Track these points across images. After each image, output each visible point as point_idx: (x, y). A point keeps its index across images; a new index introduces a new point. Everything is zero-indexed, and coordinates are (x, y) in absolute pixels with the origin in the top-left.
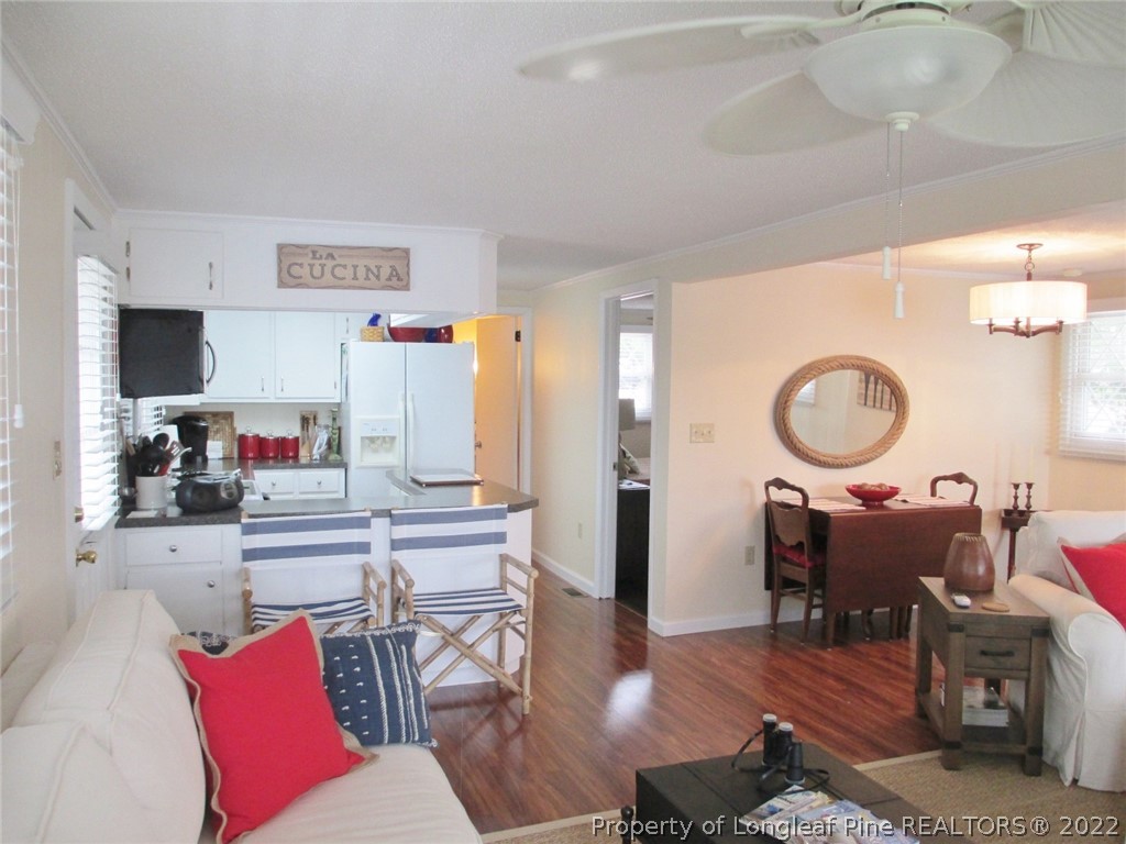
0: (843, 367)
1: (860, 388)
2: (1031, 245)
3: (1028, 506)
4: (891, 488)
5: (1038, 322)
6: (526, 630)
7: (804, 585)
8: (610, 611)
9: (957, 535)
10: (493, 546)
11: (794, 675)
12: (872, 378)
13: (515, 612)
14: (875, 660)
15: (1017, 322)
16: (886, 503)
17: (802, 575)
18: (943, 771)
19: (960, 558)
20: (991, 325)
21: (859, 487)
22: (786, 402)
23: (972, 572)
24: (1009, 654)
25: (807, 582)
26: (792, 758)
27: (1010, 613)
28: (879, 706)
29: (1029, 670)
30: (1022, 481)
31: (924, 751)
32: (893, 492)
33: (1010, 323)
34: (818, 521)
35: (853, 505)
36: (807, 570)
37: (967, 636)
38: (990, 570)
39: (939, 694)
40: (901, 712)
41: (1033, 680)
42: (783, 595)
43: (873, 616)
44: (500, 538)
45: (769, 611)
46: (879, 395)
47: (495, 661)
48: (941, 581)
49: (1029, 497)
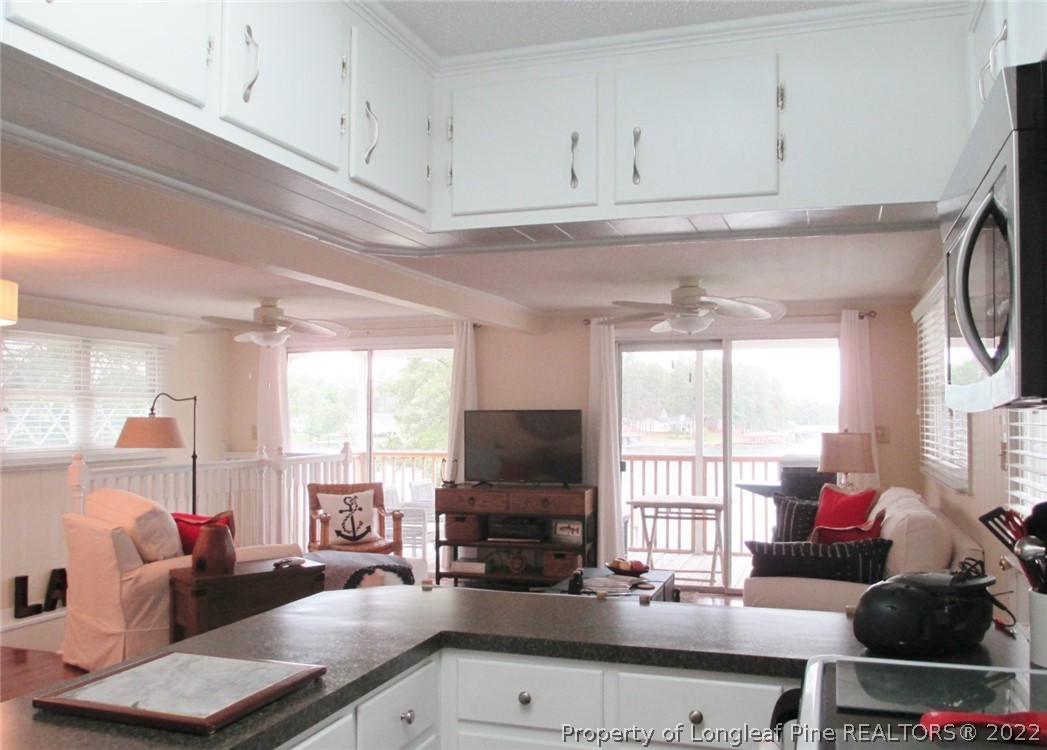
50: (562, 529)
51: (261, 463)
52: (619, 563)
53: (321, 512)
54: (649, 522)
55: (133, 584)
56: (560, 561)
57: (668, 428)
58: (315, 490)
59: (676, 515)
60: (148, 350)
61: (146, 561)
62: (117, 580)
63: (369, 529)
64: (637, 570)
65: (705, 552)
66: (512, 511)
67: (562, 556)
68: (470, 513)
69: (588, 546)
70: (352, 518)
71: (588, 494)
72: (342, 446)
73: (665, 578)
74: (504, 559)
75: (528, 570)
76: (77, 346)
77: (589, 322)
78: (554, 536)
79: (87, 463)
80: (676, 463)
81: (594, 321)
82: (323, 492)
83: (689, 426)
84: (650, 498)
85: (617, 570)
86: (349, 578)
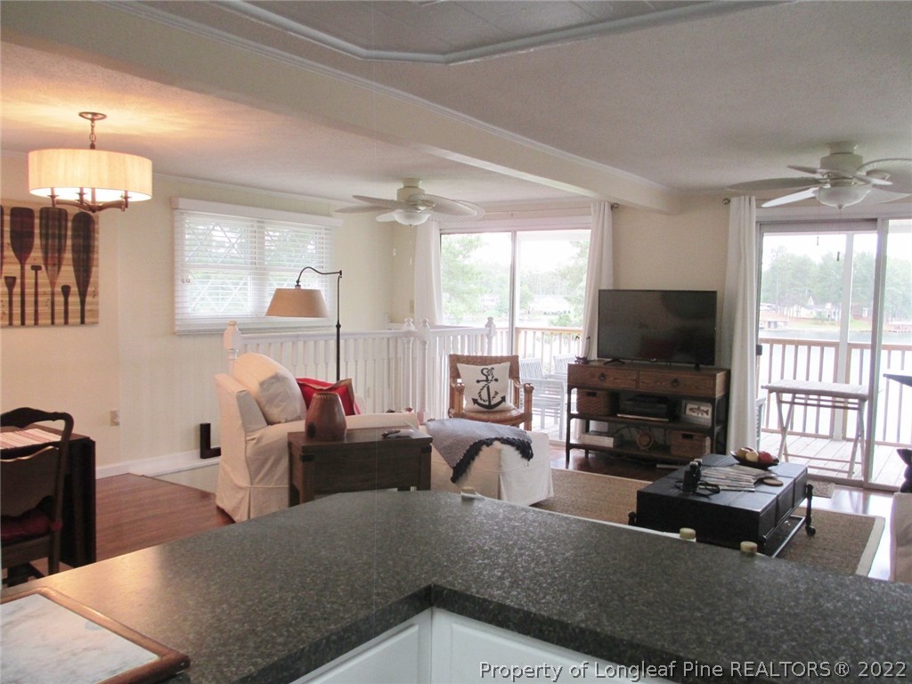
2: (94, 114)
50: (691, 409)
51: (408, 334)
52: (746, 452)
53: (459, 381)
54: (786, 408)
55: (256, 443)
56: (687, 441)
57: (814, 314)
58: (455, 360)
59: (815, 402)
60: (318, 231)
61: (270, 423)
62: (243, 439)
63: (503, 399)
64: (765, 462)
65: (845, 439)
66: (642, 389)
67: (690, 437)
68: (602, 389)
69: (717, 429)
70: (488, 388)
71: (720, 377)
72: (487, 321)
73: (796, 473)
74: (634, 434)
75: (656, 447)
76: (252, 226)
77: (729, 201)
78: (683, 416)
79: (240, 330)
80: (819, 348)
81: (734, 201)
82: (463, 362)
83: (834, 313)
84: (789, 383)
85: (742, 460)
86: (468, 448)
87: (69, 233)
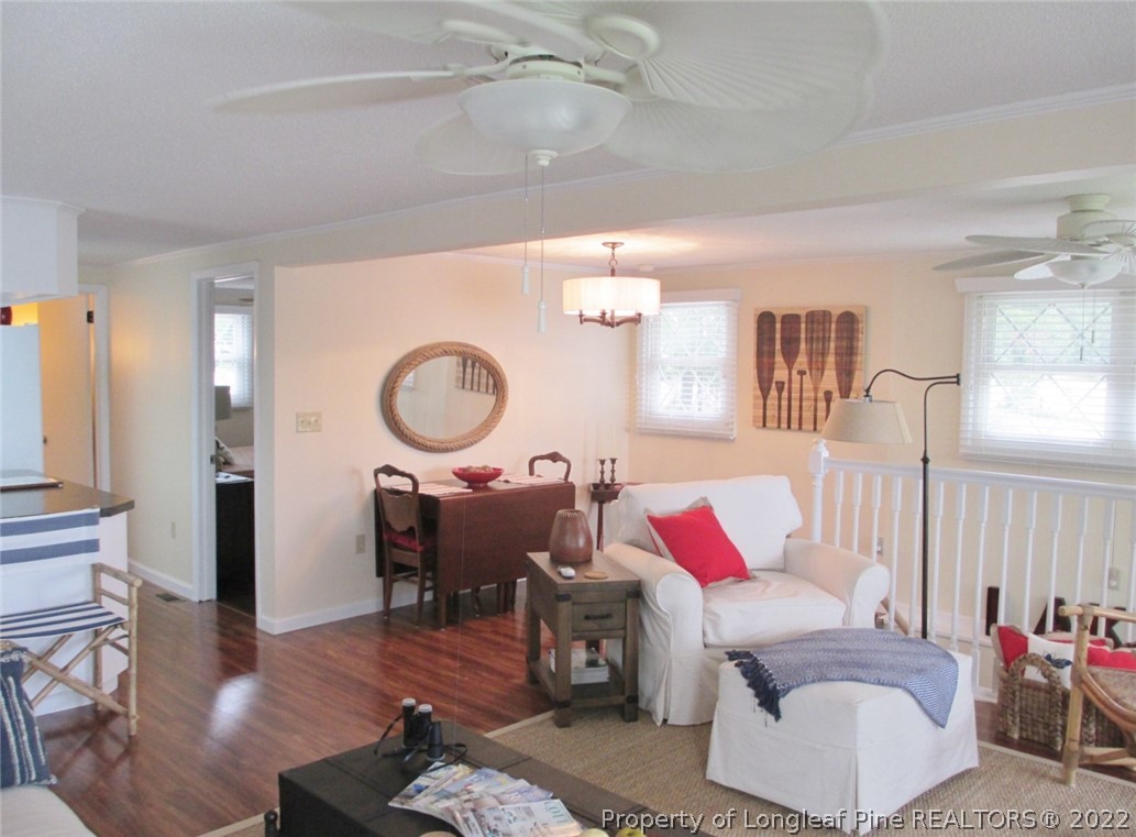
0: (446, 353)
1: (457, 372)
2: (614, 244)
3: (613, 480)
4: (494, 469)
5: (621, 313)
6: (130, 644)
7: (416, 569)
8: (211, 614)
9: (560, 512)
10: (84, 555)
11: (412, 658)
12: (469, 362)
13: (116, 626)
14: (484, 635)
15: (604, 314)
16: (490, 484)
17: (413, 559)
18: (557, 729)
19: (563, 532)
20: (581, 316)
21: (464, 470)
22: (393, 388)
23: (573, 545)
24: (608, 616)
25: (418, 565)
26: (432, 739)
27: (609, 580)
28: (494, 678)
29: (625, 628)
30: (607, 456)
31: (538, 714)
32: (497, 473)
33: (596, 314)
34: (428, 506)
35: (460, 488)
36: (418, 555)
37: (574, 604)
38: (589, 540)
39: (550, 661)
40: (516, 681)
41: (628, 639)
42: (395, 581)
43: (480, 594)
44: (91, 546)
45: (381, 598)
46: (476, 378)
47: (91, 682)
48: (547, 555)
49: (613, 471)
87: (833, 335)
